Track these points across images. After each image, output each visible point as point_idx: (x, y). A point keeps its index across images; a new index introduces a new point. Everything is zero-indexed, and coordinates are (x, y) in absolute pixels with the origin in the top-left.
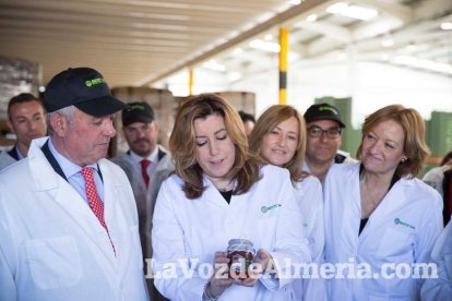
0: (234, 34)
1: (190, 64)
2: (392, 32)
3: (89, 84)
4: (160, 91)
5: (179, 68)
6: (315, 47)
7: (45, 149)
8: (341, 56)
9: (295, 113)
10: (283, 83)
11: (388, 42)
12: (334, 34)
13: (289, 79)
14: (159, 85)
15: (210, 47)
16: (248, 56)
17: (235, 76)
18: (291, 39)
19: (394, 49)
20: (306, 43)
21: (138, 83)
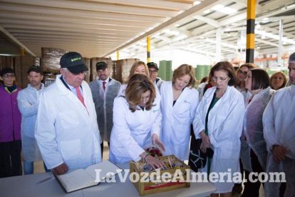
0: (132, 39)
1: (118, 50)
2: (184, 39)
3: (72, 60)
4: (107, 59)
5: (114, 51)
6: (159, 44)
7: (61, 78)
8: (168, 47)
9: (143, 63)
10: (149, 56)
11: (183, 42)
12: (166, 40)
13: (151, 55)
14: (107, 57)
15: (124, 44)
16: (137, 47)
17: (133, 54)
18: (152, 42)
19: (186, 45)
20: (156, 43)
21: (100, 56)
